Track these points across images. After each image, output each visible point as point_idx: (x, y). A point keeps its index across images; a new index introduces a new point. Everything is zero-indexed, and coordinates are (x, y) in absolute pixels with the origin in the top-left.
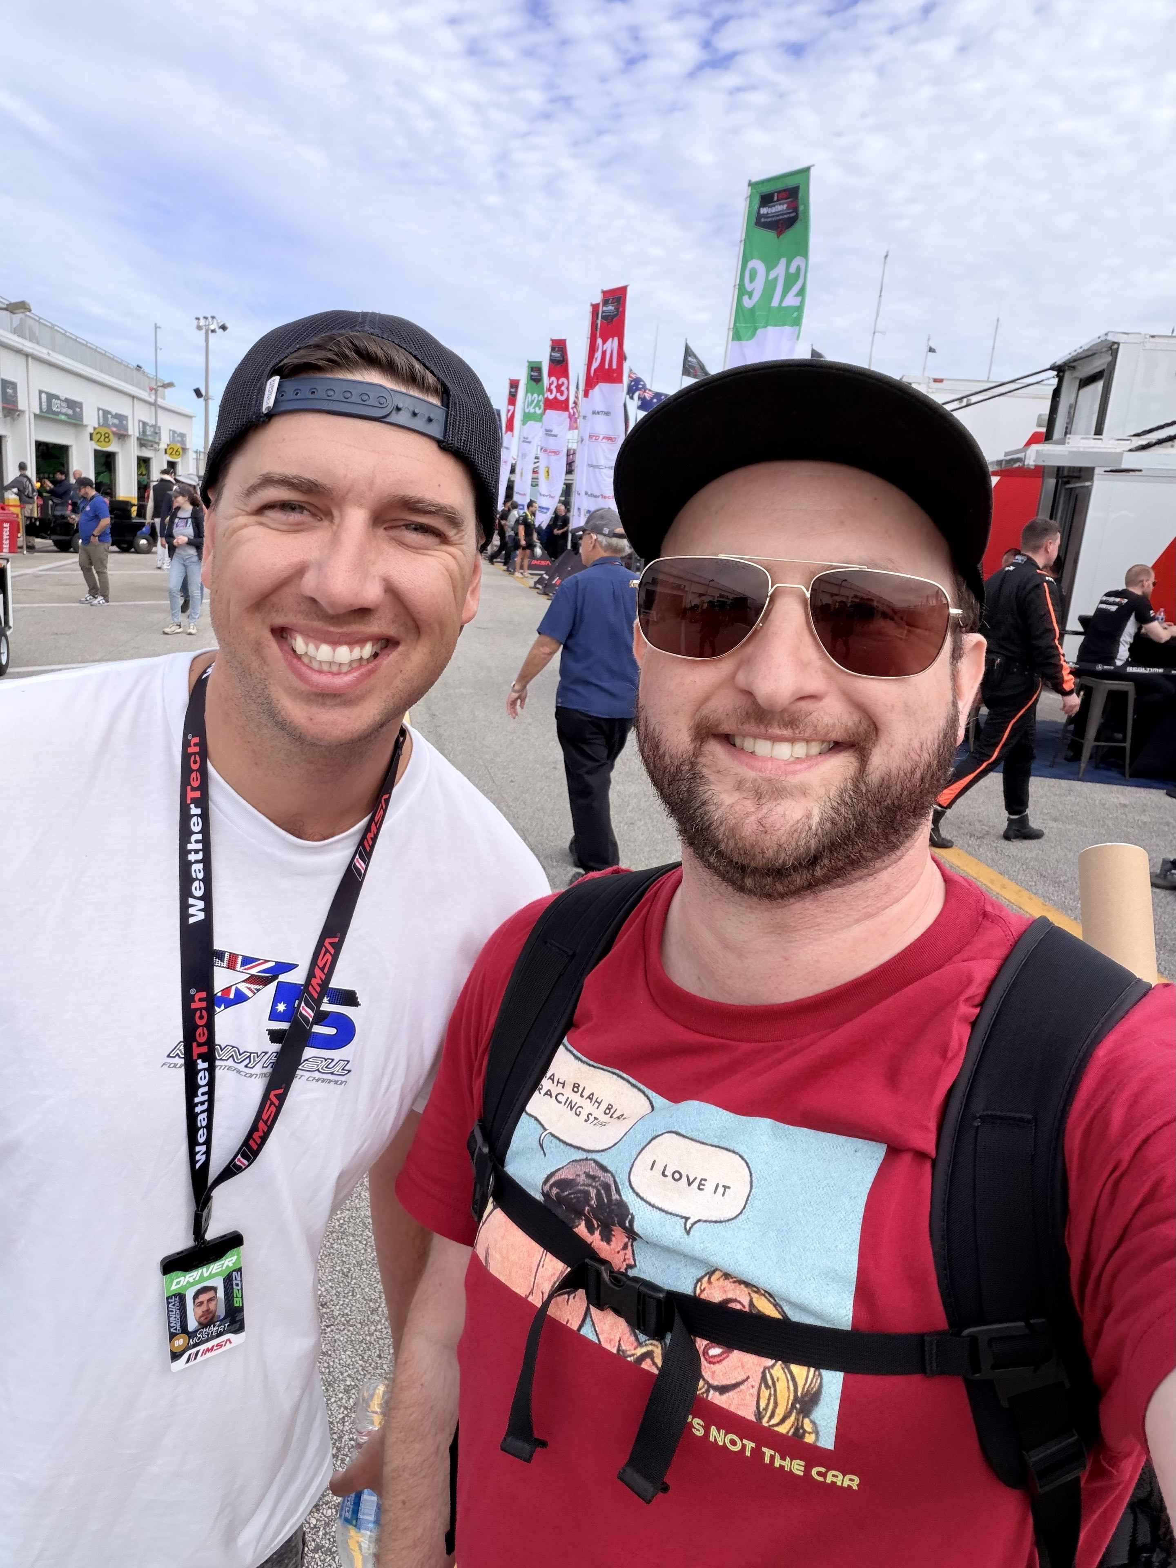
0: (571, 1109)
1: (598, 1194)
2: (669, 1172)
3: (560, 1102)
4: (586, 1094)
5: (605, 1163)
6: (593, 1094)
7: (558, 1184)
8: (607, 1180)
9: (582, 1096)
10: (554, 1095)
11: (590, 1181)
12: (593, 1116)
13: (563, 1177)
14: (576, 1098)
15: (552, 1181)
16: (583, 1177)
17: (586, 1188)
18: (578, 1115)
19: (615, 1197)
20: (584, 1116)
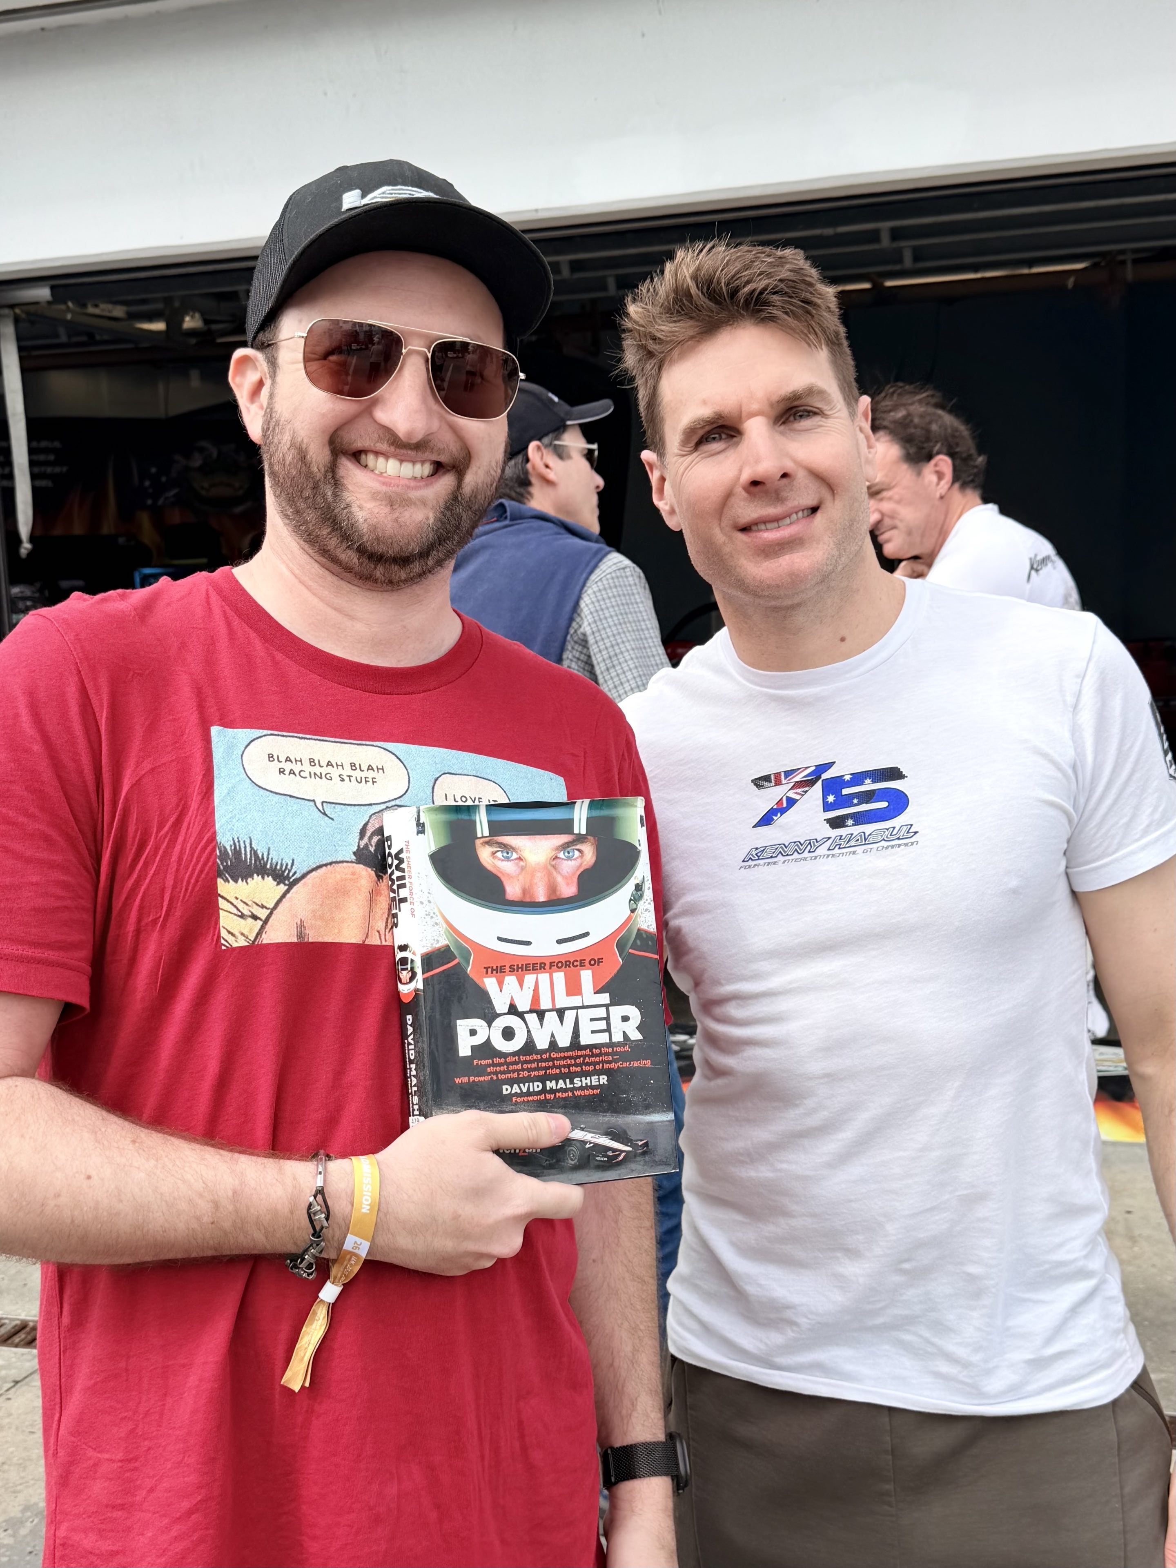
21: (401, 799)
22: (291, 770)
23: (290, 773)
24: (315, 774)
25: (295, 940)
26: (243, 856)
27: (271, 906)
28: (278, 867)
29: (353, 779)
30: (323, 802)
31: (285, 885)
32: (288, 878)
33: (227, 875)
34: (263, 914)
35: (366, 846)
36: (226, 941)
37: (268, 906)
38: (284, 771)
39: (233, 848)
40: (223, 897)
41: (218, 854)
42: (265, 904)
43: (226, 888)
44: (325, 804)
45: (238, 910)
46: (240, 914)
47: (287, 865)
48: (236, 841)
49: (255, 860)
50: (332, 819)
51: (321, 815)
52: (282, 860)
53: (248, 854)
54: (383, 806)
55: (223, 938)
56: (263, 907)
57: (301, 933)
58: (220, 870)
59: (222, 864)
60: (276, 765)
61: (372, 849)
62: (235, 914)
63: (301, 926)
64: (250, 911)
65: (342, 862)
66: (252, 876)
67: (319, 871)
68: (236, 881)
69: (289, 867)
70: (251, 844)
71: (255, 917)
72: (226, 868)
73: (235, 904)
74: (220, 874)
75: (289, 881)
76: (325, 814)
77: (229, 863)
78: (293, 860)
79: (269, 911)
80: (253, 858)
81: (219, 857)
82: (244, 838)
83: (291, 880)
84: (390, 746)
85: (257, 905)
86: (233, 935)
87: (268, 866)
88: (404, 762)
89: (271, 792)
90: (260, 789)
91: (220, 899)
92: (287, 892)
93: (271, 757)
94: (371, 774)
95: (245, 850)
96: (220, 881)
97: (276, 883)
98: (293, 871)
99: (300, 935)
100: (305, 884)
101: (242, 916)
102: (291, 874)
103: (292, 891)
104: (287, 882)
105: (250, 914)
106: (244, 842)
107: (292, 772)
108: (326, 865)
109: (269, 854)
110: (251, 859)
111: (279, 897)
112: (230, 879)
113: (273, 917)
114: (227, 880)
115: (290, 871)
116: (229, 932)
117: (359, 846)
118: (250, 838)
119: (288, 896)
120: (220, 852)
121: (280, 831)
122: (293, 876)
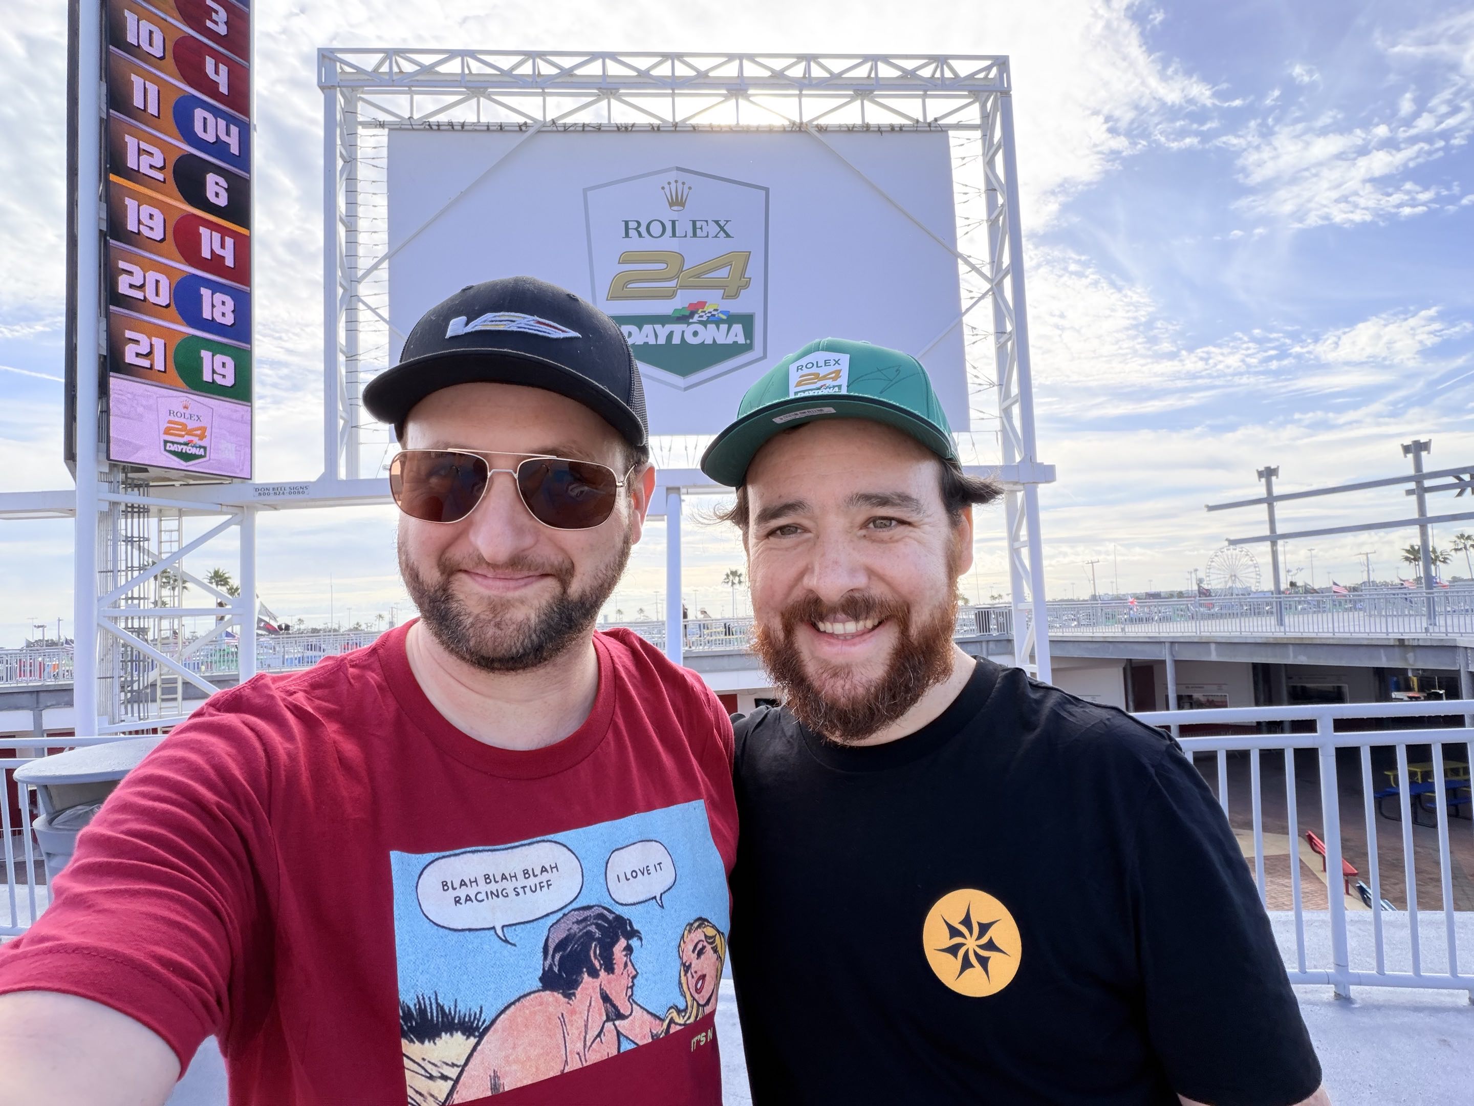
0: (498, 896)
1: (598, 926)
2: (629, 876)
3: (483, 900)
4: (498, 878)
5: (585, 904)
6: (503, 874)
7: (561, 946)
8: (597, 912)
9: (496, 882)
10: (473, 898)
11: (584, 924)
12: (519, 887)
13: (557, 941)
14: (493, 887)
15: (551, 952)
16: (575, 927)
17: (585, 931)
18: (507, 896)
19: (611, 917)
20: (512, 894)
21: (577, 900)
22: (468, 896)
23: (466, 900)
24: (492, 893)
25: (489, 1094)
26: (429, 1014)
27: (462, 1062)
28: (467, 1019)
29: (527, 890)
30: (503, 927)
31: (475, 1037)
32: (478, 1028)
33: (412, 1036)
34: (453, 1073)
35: (551, 966)
36: (413, 1099)
37: (459, 1064)
38: (460, 899)
39: (417, 1007)
40: (408, 1057)
41: (401, 1014)
42: (455, 1062)
43: (411, 1049)
44: (505, 929)
45: (426, 1071)
46: (428, 1075)
47: (475, 1014)
48: (421, 998)
49: (442, 1017)
50: (514, 945)
51: (504, 944)
52: (470, 1010)
53: (435, 1011)
54: (560, 914)
55: (411, 1097)
56: (453, 1065)
57: (495, 1085)
58: (404, 1031)
59: (406, 1024)
60: (452, 894)
61: (556, 969)
62: (422, 1075)
63: (495, 1077)
64: (439, 1072)
65: (529, 994)
66: (439, 1035)
67: (508, 1012)
68: (422, 1042)
69: (478, 1016)
70: (436, 999)
71: (444, 1078)
72: (411, 1029)
73: (423, 1065)
74: (405, 1035)
75: (478, 1031)
76: (506, 941)
77: (414, 1023)
78: (481, 1008)
79: (460, 1069)
80: (440, 1016)
81: (403, 1018)
82: (428, 993)
83: (481, 1030)
84: (560, 836)
85: (447, 1064)
86: (421, 1094)
87: (456, 1021)
88: (576, 853)
89: (450, 929)
90: (439, 928)
91: (405, 1058)
92: (478, 1044)
93: (444, 884)
94: (545, 877)
95: (431, 1008)
96: (404, 1042)
97: (465, 1037)
98: (482, 1020)
99: (494, 1087)
100: (495, 1031)
101: (431, 1077)
102: (480, 1024)
103: (482, 1042)
104: (477, 1034)
105: (440, 1075)
106: (430, 998)
107: (468, 899)
108: (513, 1003)
109: (456, 1006)
110: (437, 1017)
111: (469, 1051)
112: (415, 1040)
113: (465, 1074)
114: (412, 1041)
115: (479, 1021)
116: (417, 1092)
117: (544, 969)
118: (435, 992)
119: (479, 1048)
120: (404, 1012)
121: (465, 977)
122: (482, 1025)
